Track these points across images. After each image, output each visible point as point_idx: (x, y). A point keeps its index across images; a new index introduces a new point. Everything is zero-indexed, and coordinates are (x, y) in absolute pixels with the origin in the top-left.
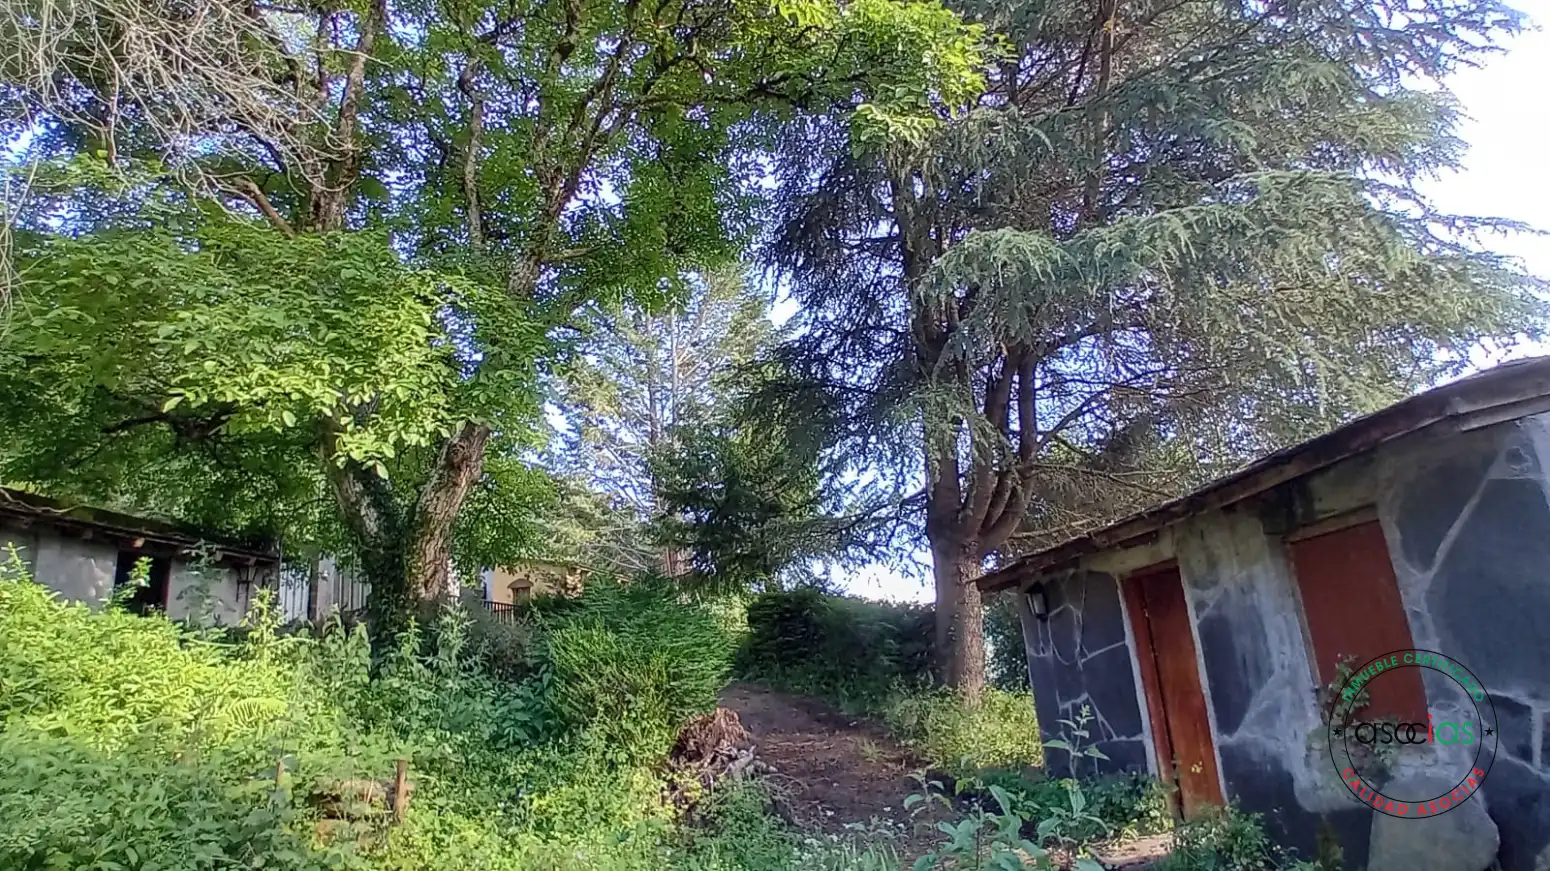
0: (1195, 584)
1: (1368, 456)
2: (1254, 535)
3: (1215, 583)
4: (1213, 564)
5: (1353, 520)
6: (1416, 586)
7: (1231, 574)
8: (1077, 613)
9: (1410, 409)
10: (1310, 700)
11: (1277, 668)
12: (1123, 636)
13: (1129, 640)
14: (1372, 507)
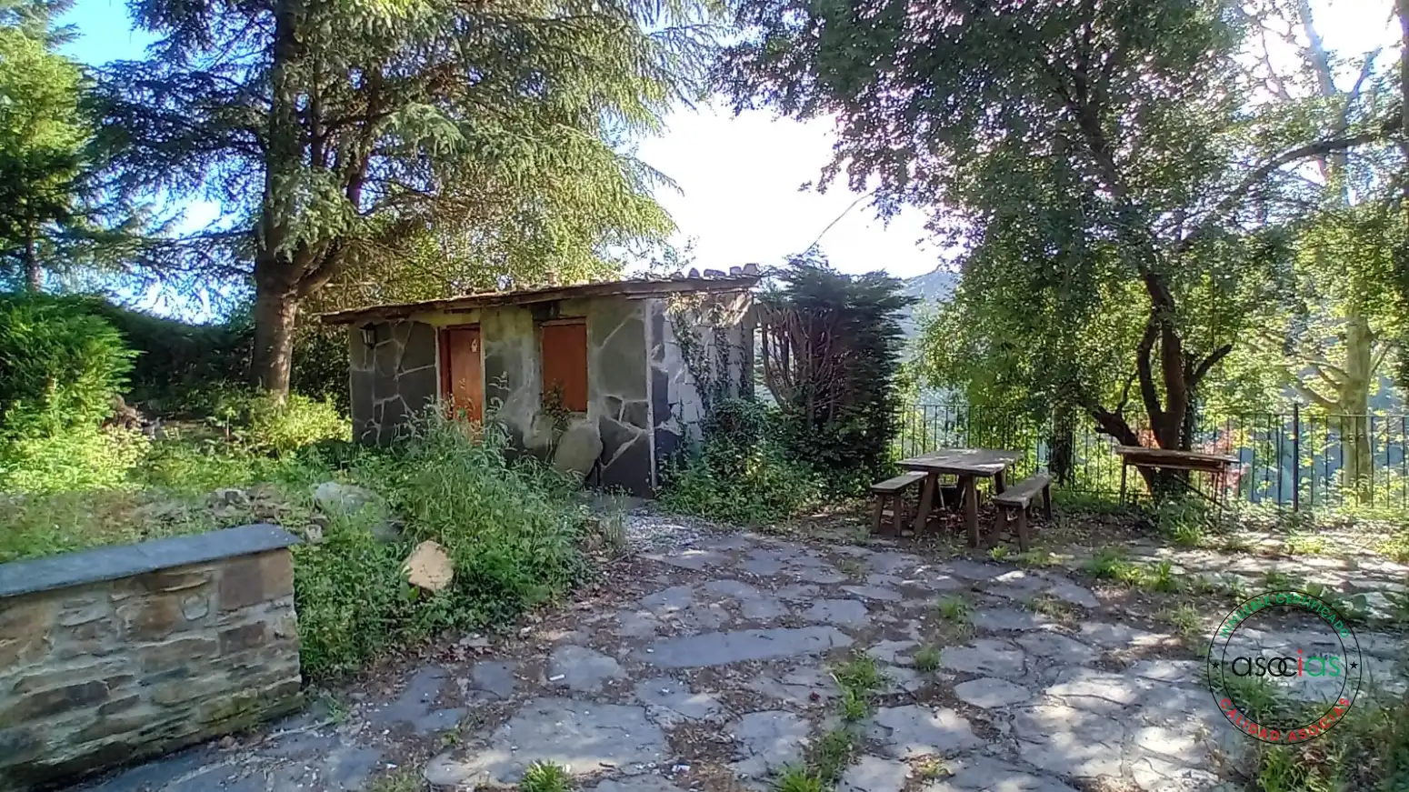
0: (488, 338)
1: (588, 299)
2: (526, 319)
3: (501, 339)
4: (501, 330)
5: (574, 322)
6: (594, 352)
7: (510, 334)
8: (401, 346)
9: (608, 285)
10: (537, 399)
11: (525, 383)
12: (434, 362)
13: (437, 364)
14: (584, 317)
